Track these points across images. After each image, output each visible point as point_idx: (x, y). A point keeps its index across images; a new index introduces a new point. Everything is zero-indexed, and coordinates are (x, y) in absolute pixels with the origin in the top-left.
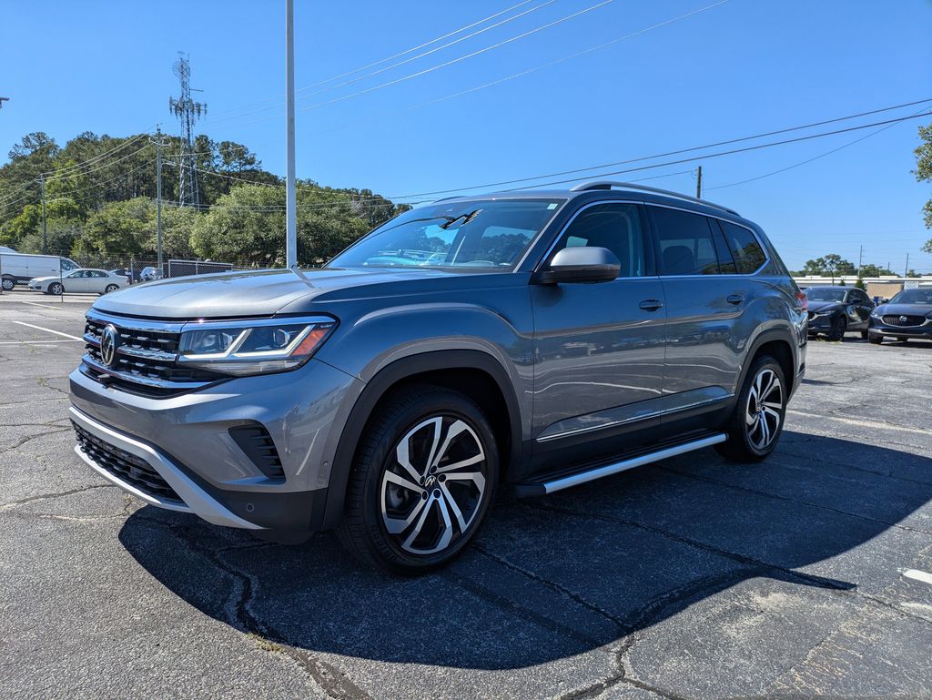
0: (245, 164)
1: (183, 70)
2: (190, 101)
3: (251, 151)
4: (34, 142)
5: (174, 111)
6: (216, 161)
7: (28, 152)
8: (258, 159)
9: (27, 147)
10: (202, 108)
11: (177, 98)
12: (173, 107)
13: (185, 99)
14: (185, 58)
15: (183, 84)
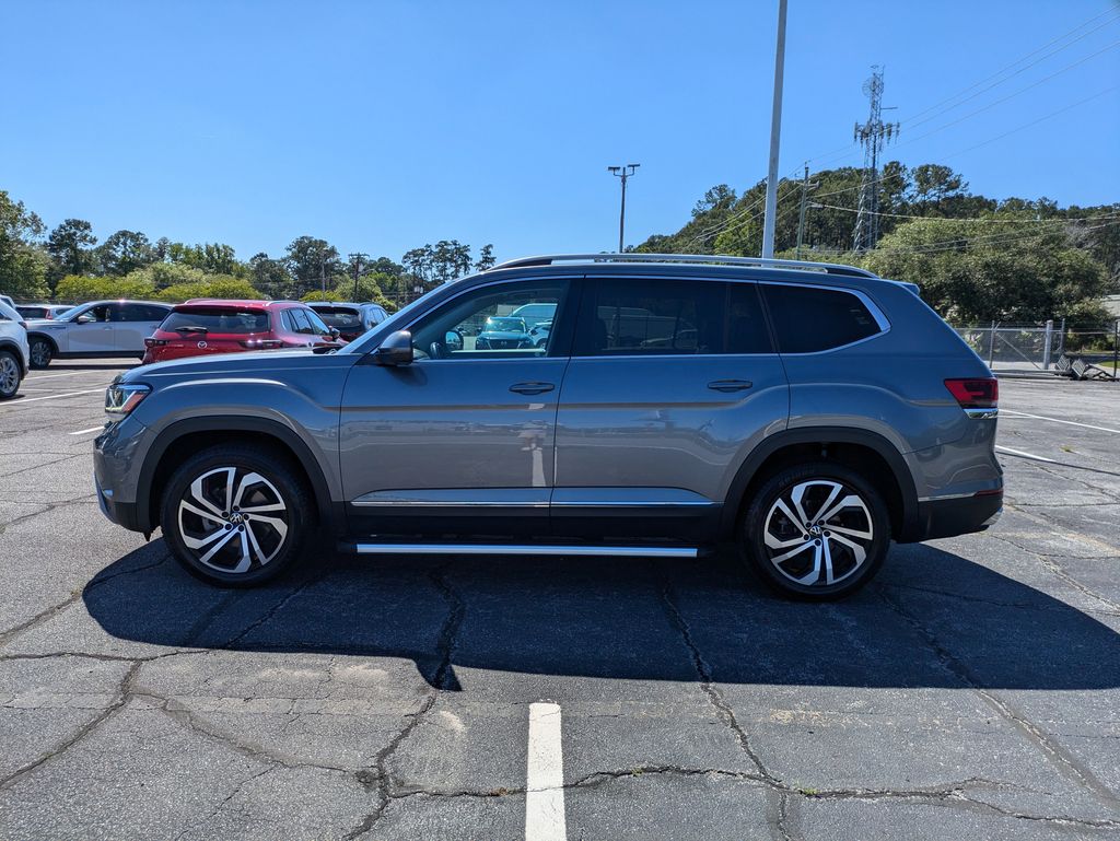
0: (946, 190)
1: (876, 87)
2: (880, 122)
3: (956, 172)
4: (716, 196)
5: (859, 139)
6: (909, 191)
7: (709, 207)
8: (964, 180)
9: (709, 202)
10: (894, 129)
11: (863, 123)
12: (859, 134)
13: (874, 122)
14: (879, 72)
15: (874, 104)
